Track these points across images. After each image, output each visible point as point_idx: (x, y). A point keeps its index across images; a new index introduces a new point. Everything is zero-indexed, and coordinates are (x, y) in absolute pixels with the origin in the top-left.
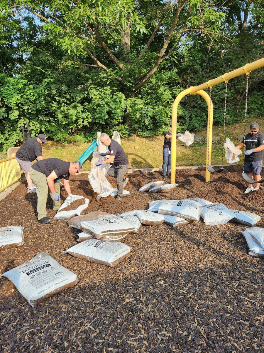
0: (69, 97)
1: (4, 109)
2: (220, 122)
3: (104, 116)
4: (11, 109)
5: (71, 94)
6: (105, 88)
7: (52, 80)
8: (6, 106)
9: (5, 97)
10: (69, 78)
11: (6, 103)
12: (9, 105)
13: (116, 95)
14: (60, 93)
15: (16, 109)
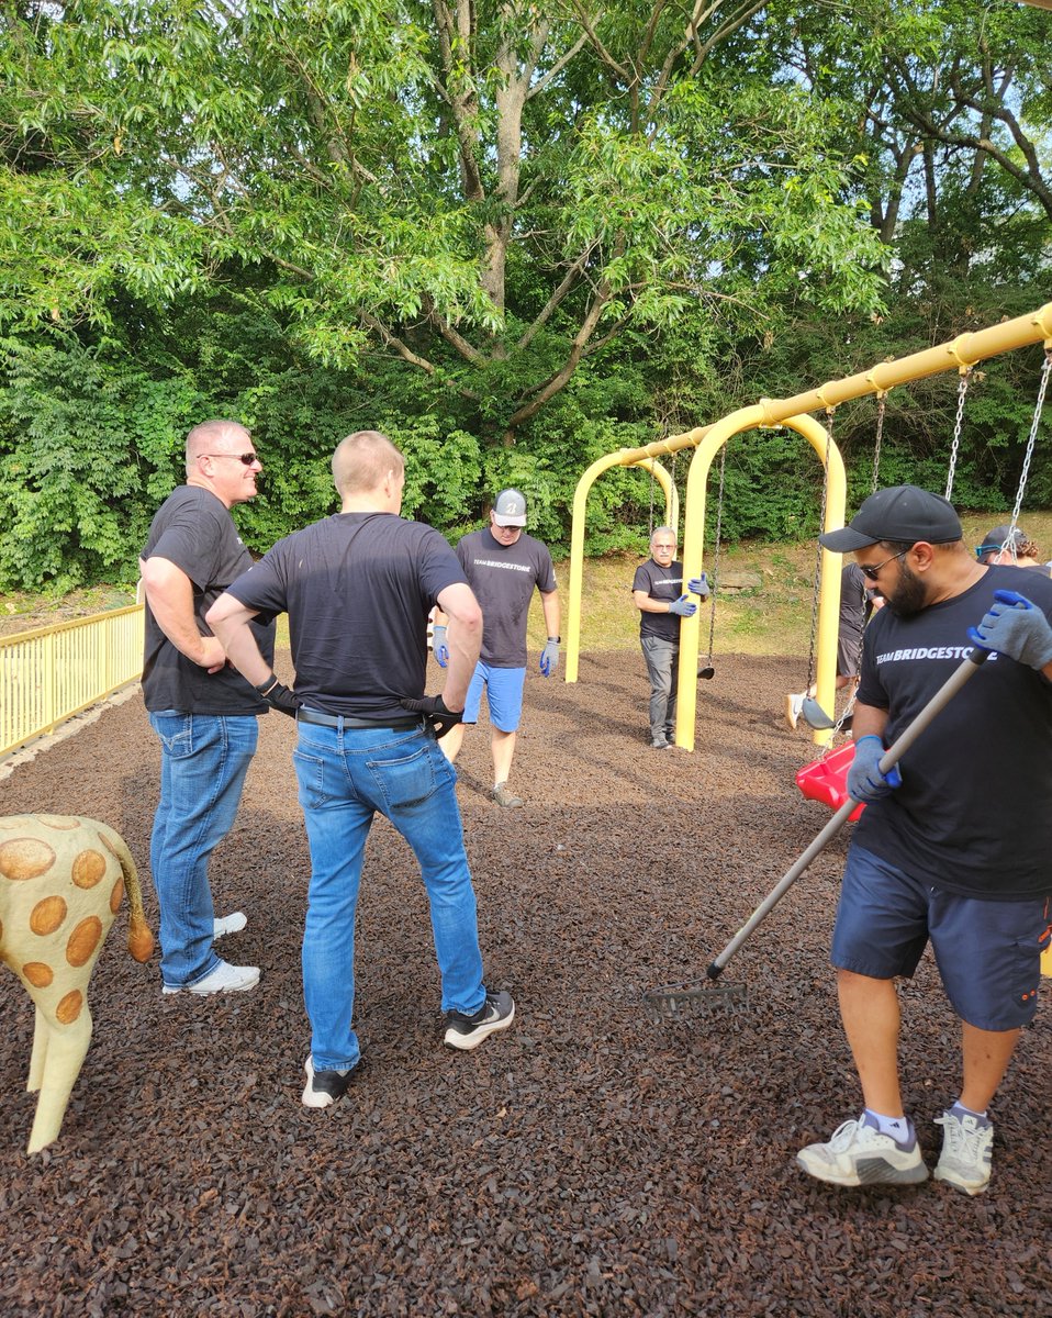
0: (316, 439)
1: (134, 468)
2: (766, 530)
3: (413, 499)
4: (153, 469)
5: (322, 431)
6: (421, 418)
7: (271, 390)
8: (143, 460)
9: (140, 437)
10: (321, 385)
11: (142, 454)
12: (149, 460)
13: (452, 439)
14: (290, 426)
15: (168, 470)
